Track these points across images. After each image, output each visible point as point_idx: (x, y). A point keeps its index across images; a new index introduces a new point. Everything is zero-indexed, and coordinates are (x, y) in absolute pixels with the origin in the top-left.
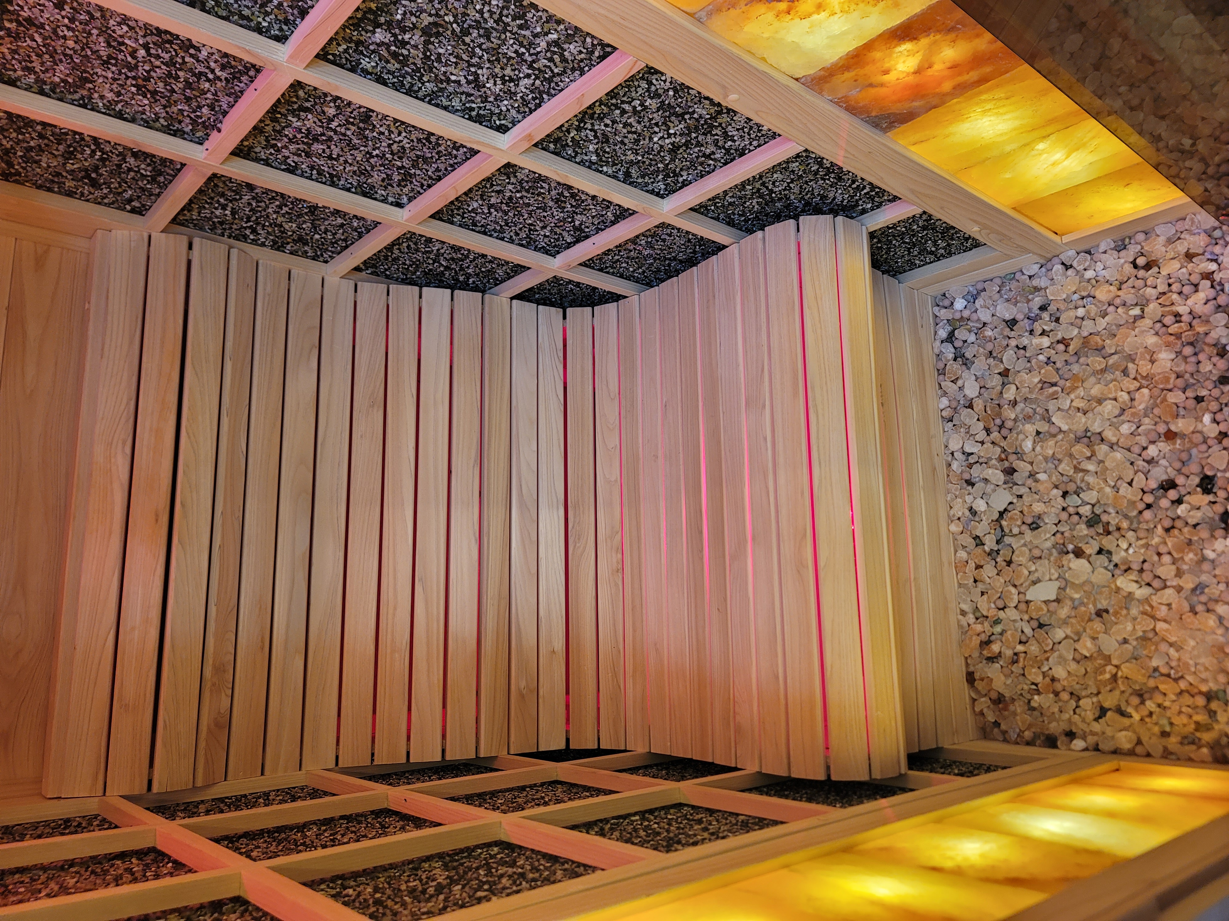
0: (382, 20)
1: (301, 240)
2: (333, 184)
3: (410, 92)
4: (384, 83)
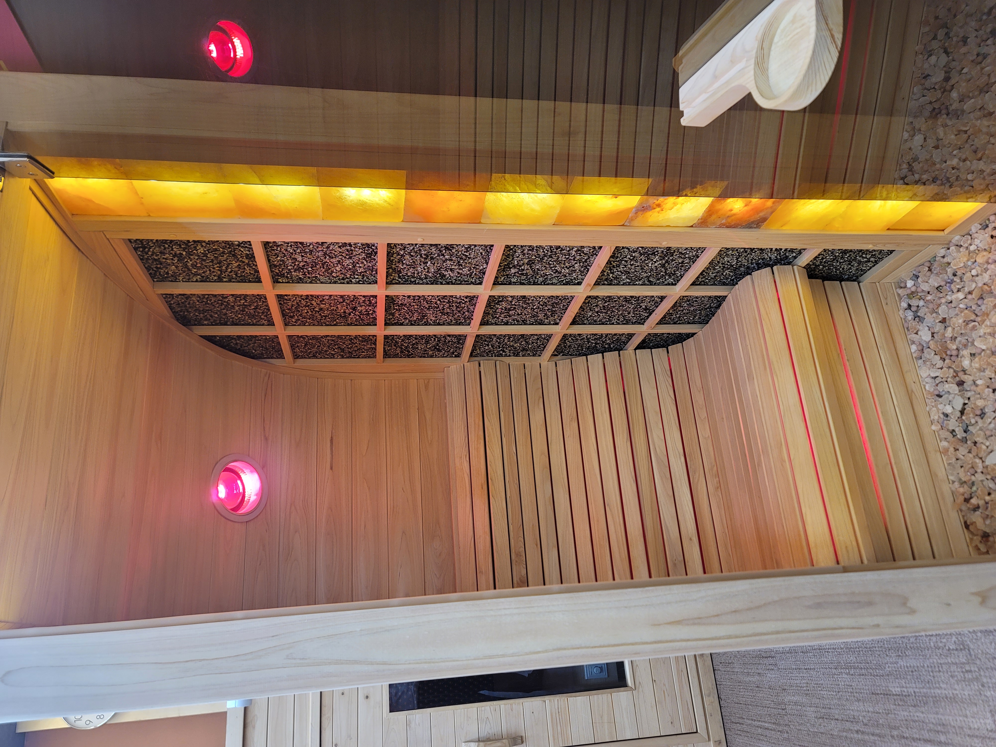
0: (511, 266)
1: (524, 349)
2: (525, 324)
3: (535, 284)
4: (523, 284)
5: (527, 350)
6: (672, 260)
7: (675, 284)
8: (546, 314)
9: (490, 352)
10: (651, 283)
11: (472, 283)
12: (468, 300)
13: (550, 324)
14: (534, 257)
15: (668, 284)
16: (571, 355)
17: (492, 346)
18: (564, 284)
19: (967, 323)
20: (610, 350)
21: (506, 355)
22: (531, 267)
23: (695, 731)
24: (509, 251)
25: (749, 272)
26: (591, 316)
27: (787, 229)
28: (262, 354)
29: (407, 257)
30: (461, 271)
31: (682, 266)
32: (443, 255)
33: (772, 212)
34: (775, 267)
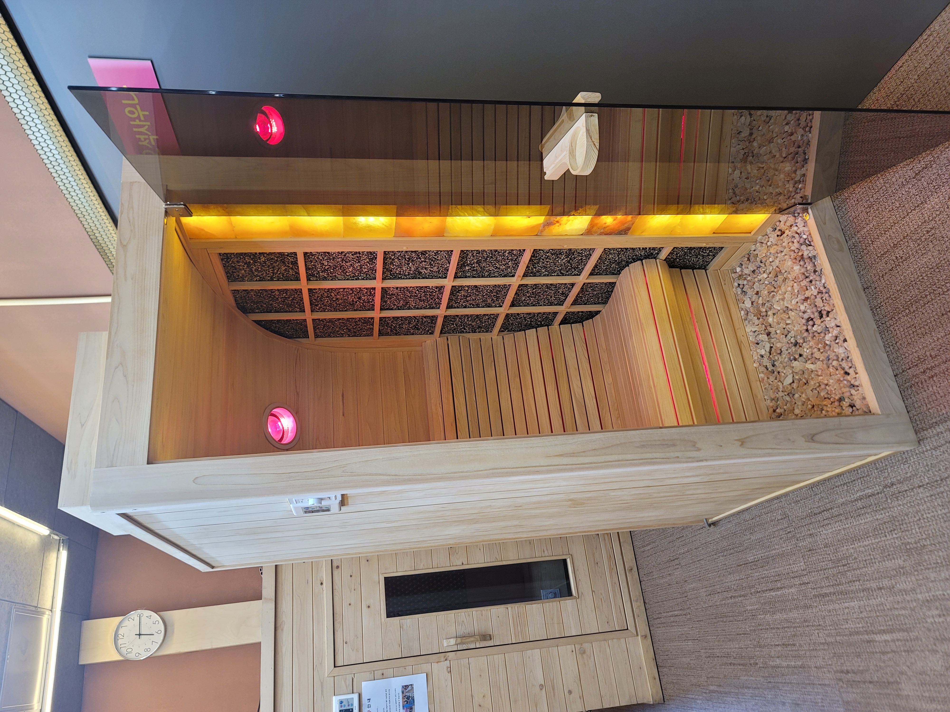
0: (465, 265)
1: (479, 327)
2: (479, 307)
3: (483, 277)
4: (475, 277)
5: (482, 328)
6: (574, 258)
7: (580, 275)
8: (492, 299)
9: (455, 329)
10: (563, 275)
11: (440, 277)
12: (437, 290)
13: (496, 307)
14: (480, 258)
15: (575, 275)
16: (514, 331)
17: (456, 325)
18: (503, 277)
19: (769, 293)
20: (542, 326)
21: (466, 332)
22: (479, 265)
23: (626, 628)
24: (464, 254)
25: (628, 264)
26: (524, 300)
27: (646, 234)
28: (293, 334)
29: (396, 260)
30: (432, 269)
31: (582, 262)
32: (420, 258)
33: (633, 224)
34: (644, 261)
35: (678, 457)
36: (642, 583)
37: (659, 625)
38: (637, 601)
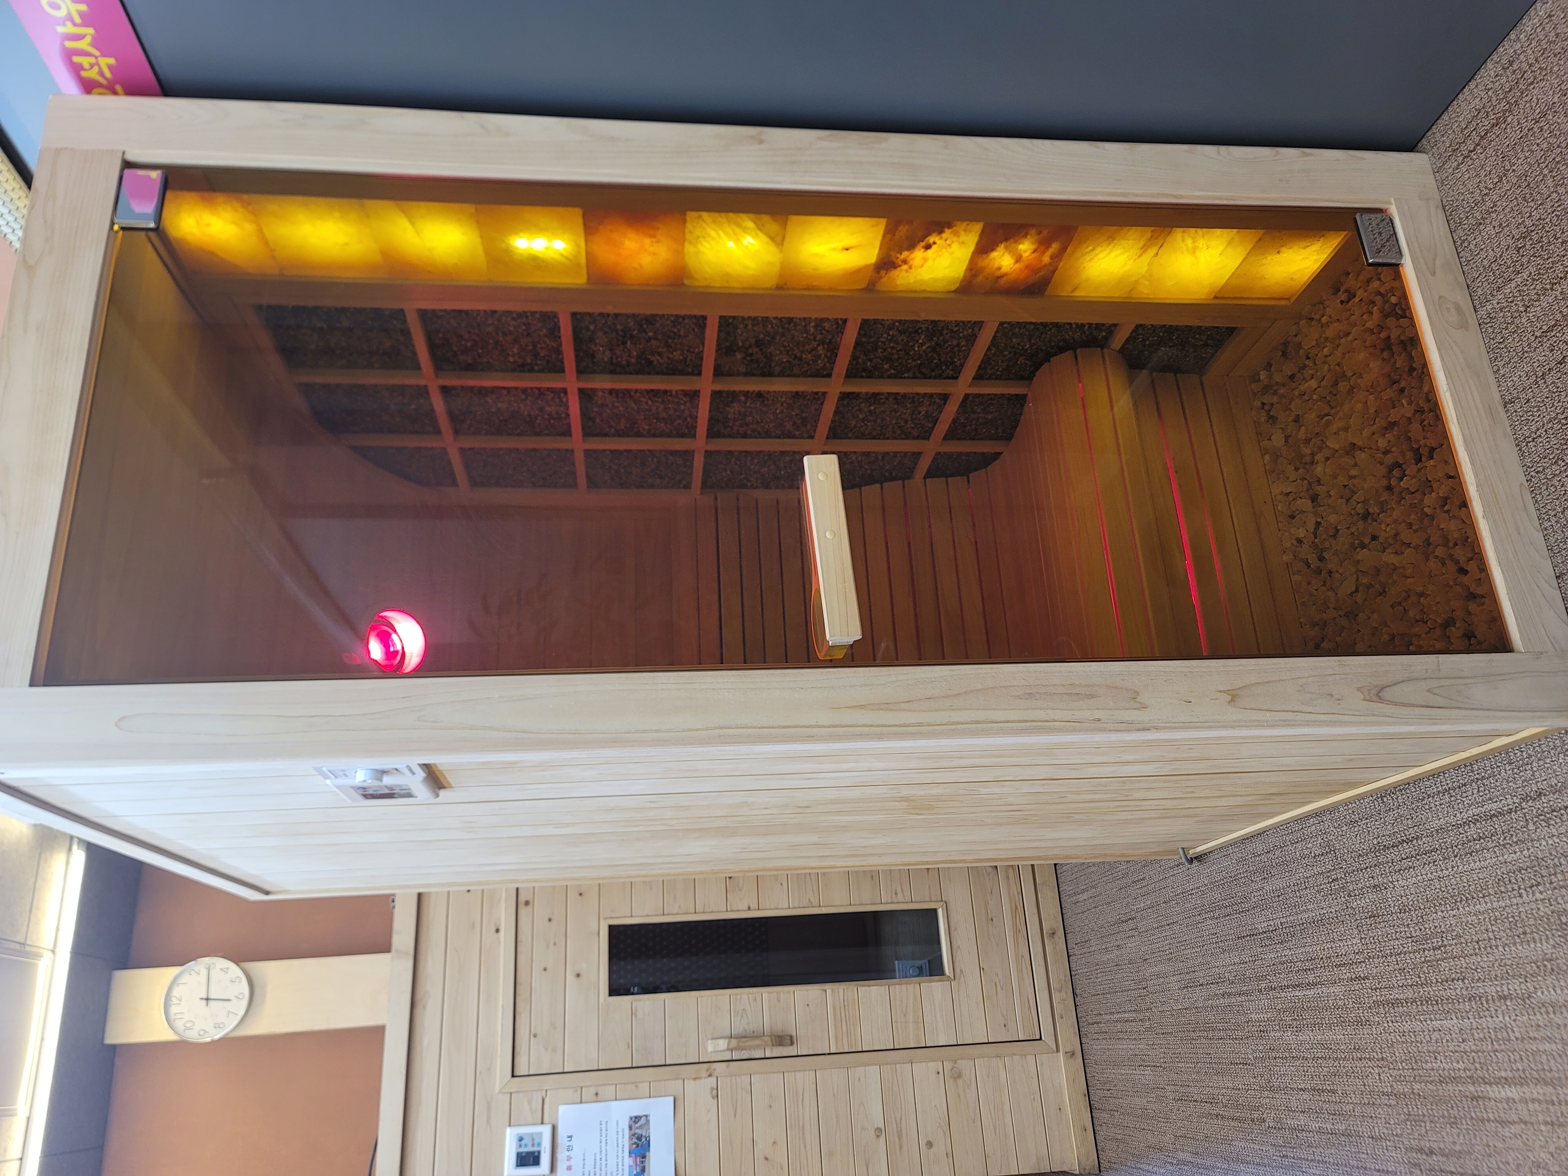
0: (735, 348)
1: (774, 477)
2: (770, 437)
3: (770, 375)
4: (756, 375)
5: (779, 478)
6: (944, 341)
7: (956, 378)
8: (794, 422)
9: (729, 480)
10: (925, 377)
11: (688, 374)
12: (686, 399)
13: (802, 437)
14: (762, 336)
15: (947, 377)
17: (732, 472)
18: (809, 376)
19: (1320, 418)
20: (891, 479)
21: (751, 487)
22: (761, 350)
23: (1038, 1037)
24: (727, 324)
25: (1047, 358)
26: (855, 426)
27: (1081, 295)
28: (430, 478)
29: (600, 334)
30: (671, 356)
31: (960, 351)
32: (645, 331)
33: (1054, 272)
34: (1078, 350)
35: (1099, 720)
36: (1071, 958)
37: (1096, 1036)
38: (1060, 991)
